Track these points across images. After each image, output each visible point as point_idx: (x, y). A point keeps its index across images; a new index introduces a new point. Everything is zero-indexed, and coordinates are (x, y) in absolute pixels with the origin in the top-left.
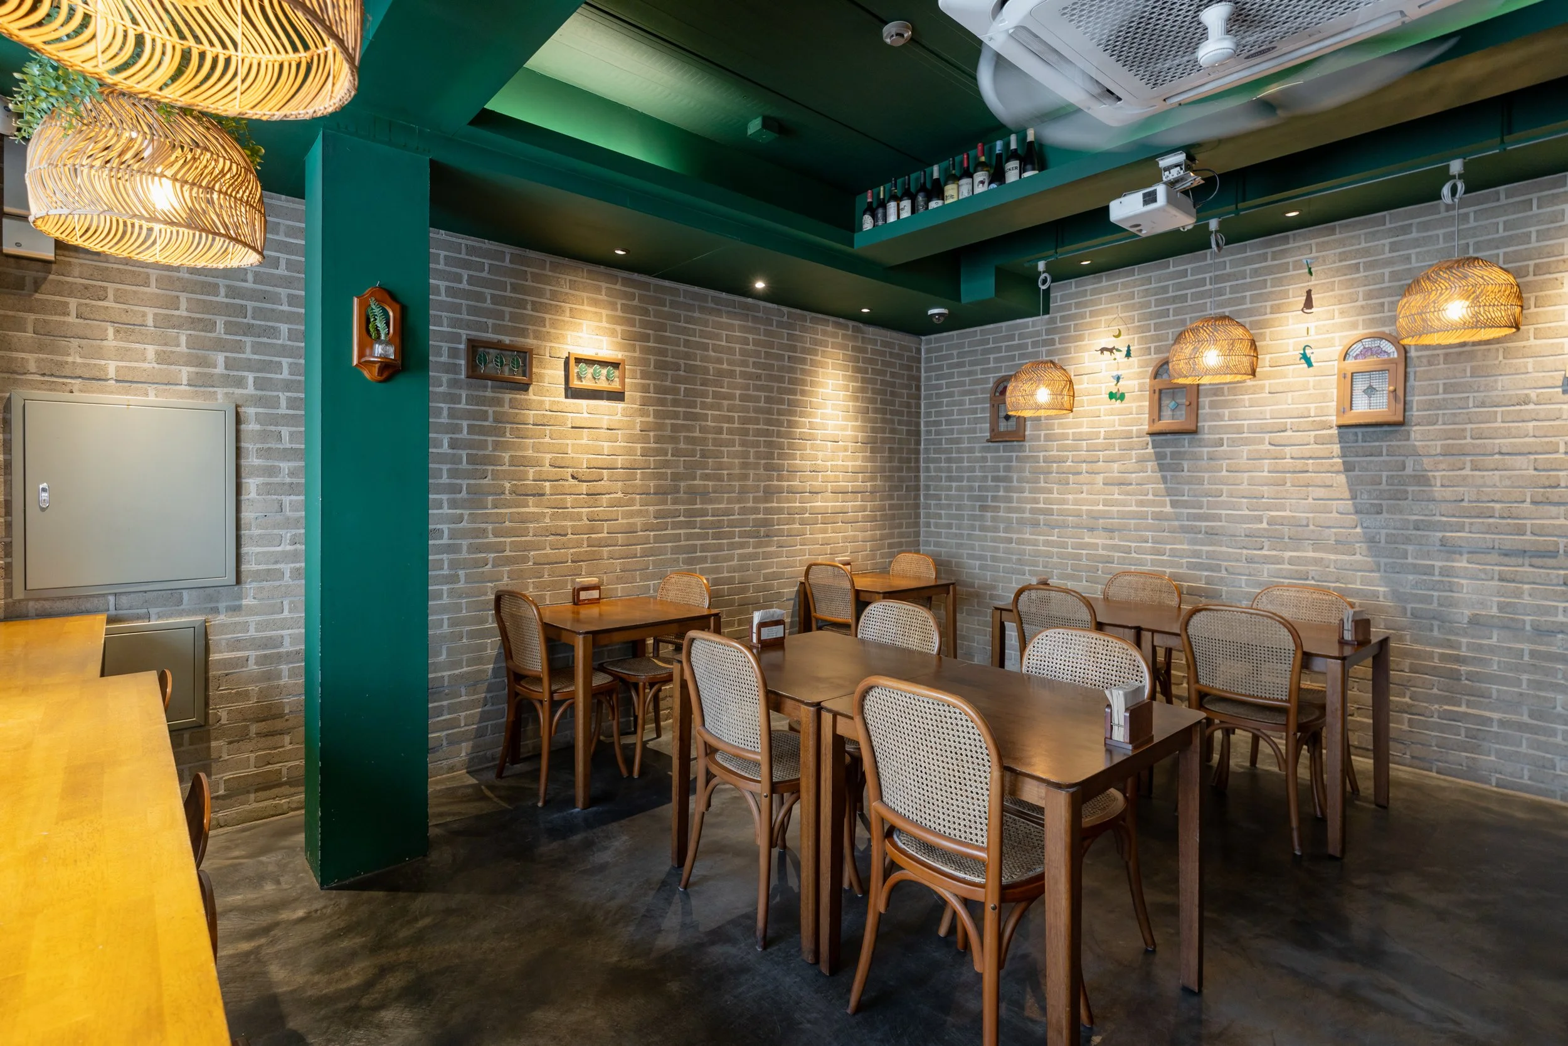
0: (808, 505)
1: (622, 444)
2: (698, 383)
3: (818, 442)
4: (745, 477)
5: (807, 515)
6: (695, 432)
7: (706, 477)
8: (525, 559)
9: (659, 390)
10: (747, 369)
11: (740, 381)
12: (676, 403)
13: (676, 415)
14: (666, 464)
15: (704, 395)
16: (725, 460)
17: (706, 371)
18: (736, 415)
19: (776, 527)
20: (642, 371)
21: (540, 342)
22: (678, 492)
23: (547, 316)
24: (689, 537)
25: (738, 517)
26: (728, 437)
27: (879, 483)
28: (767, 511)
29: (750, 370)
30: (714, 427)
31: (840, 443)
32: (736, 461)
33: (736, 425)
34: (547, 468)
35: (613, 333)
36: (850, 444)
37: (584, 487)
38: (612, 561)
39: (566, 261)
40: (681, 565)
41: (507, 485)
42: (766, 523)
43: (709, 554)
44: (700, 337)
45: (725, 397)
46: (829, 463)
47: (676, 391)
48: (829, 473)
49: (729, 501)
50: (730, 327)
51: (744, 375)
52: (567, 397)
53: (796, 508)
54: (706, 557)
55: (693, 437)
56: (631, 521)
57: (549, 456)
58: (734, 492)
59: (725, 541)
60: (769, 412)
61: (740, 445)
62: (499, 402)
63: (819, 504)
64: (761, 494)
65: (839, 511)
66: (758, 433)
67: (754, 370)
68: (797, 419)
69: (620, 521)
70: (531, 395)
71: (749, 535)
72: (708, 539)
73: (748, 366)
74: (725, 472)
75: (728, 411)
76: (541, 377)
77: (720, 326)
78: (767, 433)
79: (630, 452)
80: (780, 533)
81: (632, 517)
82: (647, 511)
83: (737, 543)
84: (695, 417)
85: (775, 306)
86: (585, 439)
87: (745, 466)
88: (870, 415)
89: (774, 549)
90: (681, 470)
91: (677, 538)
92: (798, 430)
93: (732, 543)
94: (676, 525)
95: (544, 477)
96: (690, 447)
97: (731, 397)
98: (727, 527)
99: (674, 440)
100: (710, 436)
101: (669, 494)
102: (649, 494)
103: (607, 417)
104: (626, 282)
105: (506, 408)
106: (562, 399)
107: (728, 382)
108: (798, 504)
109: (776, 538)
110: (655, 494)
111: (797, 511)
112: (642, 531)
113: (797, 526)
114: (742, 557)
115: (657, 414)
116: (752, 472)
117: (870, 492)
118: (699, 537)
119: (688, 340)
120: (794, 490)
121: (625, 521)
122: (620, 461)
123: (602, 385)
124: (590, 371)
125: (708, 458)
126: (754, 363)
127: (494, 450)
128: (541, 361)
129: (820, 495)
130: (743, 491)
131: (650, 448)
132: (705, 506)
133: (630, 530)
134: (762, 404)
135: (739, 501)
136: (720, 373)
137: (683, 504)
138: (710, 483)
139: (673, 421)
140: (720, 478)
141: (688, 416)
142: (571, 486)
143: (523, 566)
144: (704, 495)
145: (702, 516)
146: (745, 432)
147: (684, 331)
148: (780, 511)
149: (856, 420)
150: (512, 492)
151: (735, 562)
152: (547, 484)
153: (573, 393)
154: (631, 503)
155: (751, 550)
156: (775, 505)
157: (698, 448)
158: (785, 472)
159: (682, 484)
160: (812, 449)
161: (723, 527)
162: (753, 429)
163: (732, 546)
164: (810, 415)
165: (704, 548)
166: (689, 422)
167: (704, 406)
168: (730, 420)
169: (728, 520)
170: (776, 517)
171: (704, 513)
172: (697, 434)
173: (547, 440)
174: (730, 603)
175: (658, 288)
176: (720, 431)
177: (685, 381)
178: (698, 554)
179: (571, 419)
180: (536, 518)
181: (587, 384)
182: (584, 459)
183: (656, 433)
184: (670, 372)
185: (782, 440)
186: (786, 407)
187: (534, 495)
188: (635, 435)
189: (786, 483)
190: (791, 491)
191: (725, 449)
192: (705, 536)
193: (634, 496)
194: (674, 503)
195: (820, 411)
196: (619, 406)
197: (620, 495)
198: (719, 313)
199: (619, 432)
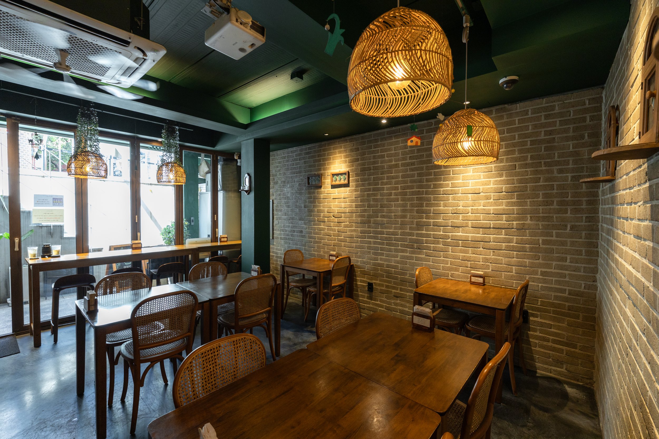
0: (450, 234)
1: (349, 203)
2: (380, 174)
3: (460, 195)
4: (405, 217)
5: (449, 240)
6: (378, 196)
7: (383, 216)
8: (320, 243)
9: (362, 180)
10: (406, 161)
11: (401, 168)
12: (369, 184)
13: (369, 190)
14: (365, 211)
15: (382, 179)
16: (393, 208)
17: (383, 167)
18: (399, 186)
19: (425, 244)
20: (355, 174)
21: (324, 172)
22: (370, 223)
23: (326, 162)
24: (375, 243)
25: (400, 236)
26: (395, 197)
27: (529, 222)
28: (418, 235)
29: (408, 161)
30: (387, 193)
31: (482, 194)
32: (399, 209)
33: (399, 191)
34: (326, 213)
35: (345, 162)
36: (492, 194)
37: (336, 220)
38: (345, 248)
39: (332, 141)
40: (371, 255)
41: (316, 218)
42: (417, 241)
43: (385, 252)
44: (381, 152)
45: (393, 178)
46: (470, 208)
47: (369, 179)
48: (470, 214)
49: (395, 228)
50: (397, 143)
51: (403, 165)
52: (332, 188)
53: (440, 235)
54: (383, 253)
55: (377, 199)
56: (351, 233)
57: (326, 209)
58: (398, 224)
59: (393, 247)
60: (420, 181)
61: (401, 201)
62: (314, 193)
63: (460, 234)
64: (415, 226)
65: (479, 240)
66: (413, 193)
67: (410, 161)
68: (442, 182)
69: (348, 233)
70: (322, 190)
71: (407, 246)
72: (384, 245)
73: (406, 160)
74: (393, 214)
75: (395, 184)
76: (324, 182)
77: (391, 144)
78: (419, 193)
79: (351, 206)
80: (428, 248)
81: (352, 232)
82: (357, 230)
83: (400, 249)
84: (378, 189)
85: (426, 122)
86: (336, 202)
87: (404, 211)
88: (517, 170)
89: (423, 256)
90: (371, 213)
91: (370, 243)
92: (442, 189)
93: (397, 249)
94: (369, 237)
95: (325, 216)
96: (375, 203)
97: (397, 177)
98: (394, 241)
99: (368, 201)
100: (385, 197)
101: (366, 223)
102: (358, 223)
103: (343, 194)
104: (351, 141)
105: (316, 195)
106: (330, 189)
107: (395, 170)
108: (442, 233)
109: (425, 251)
110: (360, 223)
111: (440, 237)
112: (355, 238)
113: (441, 246)
114: (402, 257)
115: (361, 190)
116: (408, 215)
117: (518, 229)
118: (380, 243)
119: (375, 156)
120: (439, 225)
121: (349, 233)
122: (347, 210)
123: (342, 182)
124: (338, 178)
125: (384, 208)
126: (410, 157)
127: (313, 208)
128: (324, 177)
129: (461, 229)
130: (403, 224)
131: (358, 204)
132: (382, 230)
133: (351, 237)
134: (416, 178)
135: (401, 229)
136: (390, 167)
137: (373, 228)
138: (385, 219)
139: (368, 192)
140: (389, 217)
141: (374, 190)
142: (333, 219)
143: (320, 245)
144: (382, 225)
145: (381, 234)
146: (405, 194)
147: (374, 152)
148: (428, 236)
149: (501, 176)
150: (318, 221)
151: (398, 259)
152: (326, 218)
153: (333, 187)
154: (351, 226)
155: (408, 254)
156: (424, 232)
157: (379, 203)
158: (431, 214)
159: (372, 219)
160: (454, 199)
161: (392, 241)
162: (409, 192)
163: (397, 251)
164: (453, 179)
165: (382, 249)
166: (375, 192)
167: (383, 184)
168: (396, 188)
169: (394, 237)
170: (424, 239)
171: (382, 233)
172: (379, 197)
173: (326, 204)
174: (396, 278)
175: (363, 138)
176: (390, 194)
177: (373, 174)
178: (379, 251)
179: (332, 196)
180: (323, 229)
181: (338, 183)
182: (336, 210)
183: (361, 198)
184: (366, 172)
185: (430, 196)
186: (433, 177)
187: (323, 222)
188: (353, 200)
189: (432, 220)
190: (437, 225)
191: (393, 203)
192: (383, 244)
193: (353, 224)
194: (369, 227)
195: (462, 175)
196: (348, 189)
197: (348, 223)
198: (390, 138)
199: (347, 199)
